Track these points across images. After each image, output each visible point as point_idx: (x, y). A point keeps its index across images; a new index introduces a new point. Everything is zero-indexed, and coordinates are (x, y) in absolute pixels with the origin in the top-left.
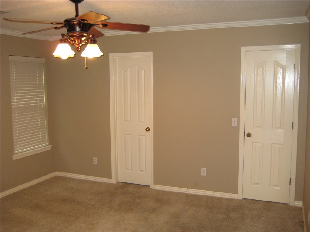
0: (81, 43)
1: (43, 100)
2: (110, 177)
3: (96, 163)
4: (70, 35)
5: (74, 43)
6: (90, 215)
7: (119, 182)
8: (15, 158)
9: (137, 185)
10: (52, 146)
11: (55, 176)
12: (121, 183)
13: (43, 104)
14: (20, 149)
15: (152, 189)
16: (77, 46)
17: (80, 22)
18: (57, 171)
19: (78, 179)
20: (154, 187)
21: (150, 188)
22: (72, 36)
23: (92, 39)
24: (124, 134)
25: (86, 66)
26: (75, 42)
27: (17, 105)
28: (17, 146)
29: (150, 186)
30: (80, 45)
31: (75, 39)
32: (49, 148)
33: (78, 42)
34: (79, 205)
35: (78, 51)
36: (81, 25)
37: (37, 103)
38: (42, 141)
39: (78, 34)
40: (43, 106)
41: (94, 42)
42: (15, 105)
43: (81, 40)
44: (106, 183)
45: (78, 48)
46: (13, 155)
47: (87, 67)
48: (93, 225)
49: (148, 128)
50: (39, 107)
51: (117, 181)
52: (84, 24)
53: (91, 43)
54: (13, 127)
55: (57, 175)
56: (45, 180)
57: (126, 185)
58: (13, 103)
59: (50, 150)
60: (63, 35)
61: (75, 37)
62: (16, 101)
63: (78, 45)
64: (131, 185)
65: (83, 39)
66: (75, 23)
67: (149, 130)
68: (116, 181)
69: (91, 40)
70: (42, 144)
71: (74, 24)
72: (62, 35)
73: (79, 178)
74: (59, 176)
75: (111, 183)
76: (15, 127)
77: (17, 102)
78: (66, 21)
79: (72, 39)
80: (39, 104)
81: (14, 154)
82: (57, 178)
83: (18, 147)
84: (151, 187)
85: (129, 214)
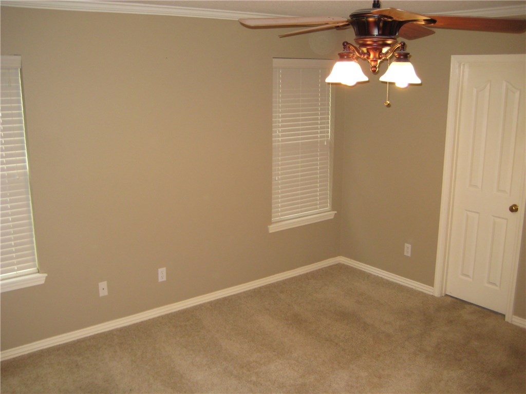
0: (380, 58)
1: (328, 132)
2: (431, 282)
3: (409, 255)
4: (361, 42)
5: (368, 58)
6: (379, 356)
7: (446, 295)
8: (273, 229)
9: (480, 309)
10: (336, 212)
11: (337, 263)
12: (450, 299)
13: (327, 141)
14: (282, 216)
15: (508, 322)
16: (373, 64)
17: (379, 19)
18: (343, 256)
19: (374, 275)
20: (513, 319)
21: (504, 320)
22: (364, 45)
23: (402, 51)
24: (466, 210)
25: (388, 102)
26: (369, 55)
27: (282, 141)
28: (277, 209)
29: (504, 316)
30: (379, 61)
31: (369, 50)
32: (331, 215)
33: (375, 56)
34: (365, 331)
35: (375, 72)
36: (381, 24)
37: (317, 137)
38: (320, 204)
39: (375, 42)
40: (325, 144)
41: (404, 57)
42: (278, 141)
43: (381, 51)
44: (422, 292)
45: (375, 67)
46: (270, 225)
47: (389, 104)
48: (380, 378)
49: (515, 205)
50: (319, 145)
51: (443, 292)
52: (385, 23)
53: (399, 60)
54: (273, 177)
55: (341, 262)
56: (319, 270)
57: (459, 303)
58: (276, 138)
59: (332, 219)
60: (346, 45)
61: (368, 47)
62: (280, 135)
63: (376, 61)
64: (468, 307)
65: (385, 50)
66: (371, 19)
67: (516, 210)
68: (441, 293)
69: (400, 55)
70: (320, 208)
71: (368, 22)
72: (343, 44)
73: (377, 275)
74: (343, 265)
75: (431, 294)
76: (277, 179)
77: (283, 136)
78: (353, 16)
79: (365, 50)
80: (319, 139)
81: (271, 223)
82: (340, 267)
83: (278, 212)
84: (507, 319)
85: (452, 371)
